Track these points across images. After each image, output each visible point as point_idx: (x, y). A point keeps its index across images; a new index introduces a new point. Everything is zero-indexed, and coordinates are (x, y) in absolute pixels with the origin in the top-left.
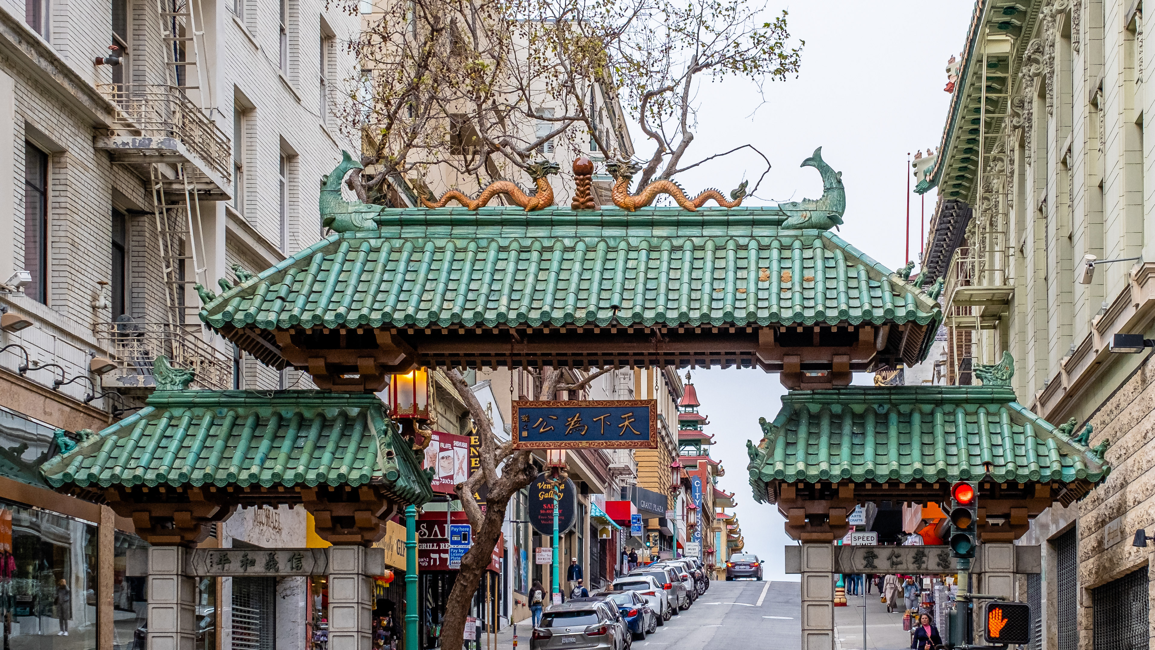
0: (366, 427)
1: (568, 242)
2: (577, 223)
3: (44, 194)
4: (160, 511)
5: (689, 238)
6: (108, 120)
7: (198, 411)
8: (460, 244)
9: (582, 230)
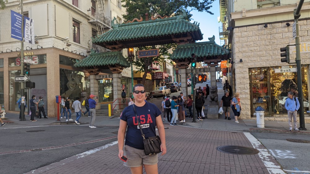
0: (117, 56)
1: (144, 26)
2: (146, 23)
3: (79, 28)
4: (91, 70)
5: (162, 23)
6: (89, 18)
7: (96, 56)
8: (129, 28)
9: (147, 24)
